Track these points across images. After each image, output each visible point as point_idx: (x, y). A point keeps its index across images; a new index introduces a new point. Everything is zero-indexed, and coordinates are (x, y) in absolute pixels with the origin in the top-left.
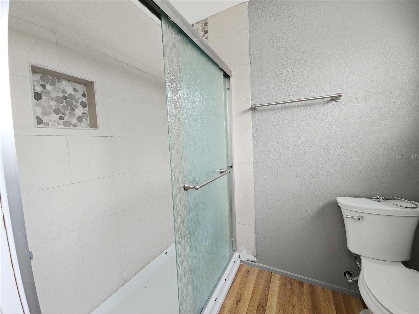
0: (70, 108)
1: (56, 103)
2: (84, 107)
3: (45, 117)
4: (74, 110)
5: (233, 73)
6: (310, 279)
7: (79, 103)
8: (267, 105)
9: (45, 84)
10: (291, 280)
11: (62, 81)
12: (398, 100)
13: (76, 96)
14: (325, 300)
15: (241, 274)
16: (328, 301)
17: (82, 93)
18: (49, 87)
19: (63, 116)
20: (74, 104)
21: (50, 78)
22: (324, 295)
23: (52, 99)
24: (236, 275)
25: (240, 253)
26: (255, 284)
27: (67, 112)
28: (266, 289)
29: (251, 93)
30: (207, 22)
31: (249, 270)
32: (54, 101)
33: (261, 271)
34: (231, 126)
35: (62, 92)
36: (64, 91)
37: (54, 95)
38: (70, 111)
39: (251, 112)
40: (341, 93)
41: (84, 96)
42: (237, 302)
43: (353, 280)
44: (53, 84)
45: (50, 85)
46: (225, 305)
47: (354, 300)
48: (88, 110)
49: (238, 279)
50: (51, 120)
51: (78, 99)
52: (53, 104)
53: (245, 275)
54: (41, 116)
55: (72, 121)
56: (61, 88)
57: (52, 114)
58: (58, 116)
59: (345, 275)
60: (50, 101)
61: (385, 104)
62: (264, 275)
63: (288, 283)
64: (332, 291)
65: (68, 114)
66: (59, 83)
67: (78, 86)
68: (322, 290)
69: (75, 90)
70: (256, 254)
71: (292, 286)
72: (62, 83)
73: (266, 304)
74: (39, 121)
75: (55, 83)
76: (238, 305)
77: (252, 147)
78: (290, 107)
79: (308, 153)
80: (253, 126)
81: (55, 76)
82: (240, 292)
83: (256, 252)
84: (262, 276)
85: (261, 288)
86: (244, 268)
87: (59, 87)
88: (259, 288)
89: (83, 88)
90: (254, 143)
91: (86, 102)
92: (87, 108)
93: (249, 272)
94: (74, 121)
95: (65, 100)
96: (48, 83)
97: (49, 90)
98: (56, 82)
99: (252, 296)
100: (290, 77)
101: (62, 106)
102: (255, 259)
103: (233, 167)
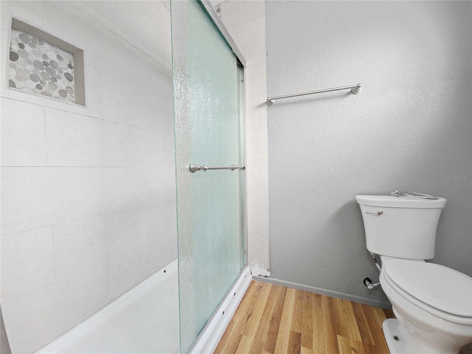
0: (51, 77)
1: (34, 68)
2: (70, 80)
3: (19, 82)
4: (56, 81)
5: (247, 64)
6: (328, 291)
7: (63, 74)
8: (284, 98)
9: (23, 43)
10: (308, 294)
11: (44, 44)
12: (415, 92)
13: (60, 64)
14: (344, 311)
15: (252, 290)
16: (347, 311)
17: (68, 63)
18: (27, 48)
19: (42, 85)
20: (57, 73)
21: (31, 38)
22: (343, 306)
23: (30, 63)
24: (247, 291)
25: (252, 268)
26: (268, 299)
27: (47, 82)
28: (281, 303)
29: (267, 86)
30: (220, 8)
31: (262, 285)
32: (32, 65)
33: (275, 286)
34: (244, 122)
35: (42, 56)
36: (45, 56)
37: (32, 58)
38: (51, 80)
39: (267, 106)
40: (359, 84)
41: (70, 66)
42: (248, 317)
43: (374, 286)
44: (32, 45)
45: (29, 45)
46: (234, 320)
47: (375, 310)
48: (75, 84)
49: (250, 295)
50: (26, 87)
51: (62, 69)
52: (30, 68)
53: (257, 291)
54: (14, 80)
55: (53, 94)
56: (42, 52)
57: (28, 79)
58: (35, 84)
59: (365, 282)
60: (27, 64)
61: (402, 96)
62: (278, 290)
63: (304, 297)
64: (351, 302)
65: (48, 84)
66: (40, 46)
67: (62, 54)
68: (341, 301)
69: (59, 57)
70: (270, 267)
71: (309, 298)
72: (44, 46)
73: (281, 317)
74: (12, 84)
75: (35, 45)
76: (249, 320)
77: (267, 145)
78: (308, 101)
79: (326, 150)
80: (268, 122)
81: (37, 37)
82: (251, 306)
83: (270, 265)
84: (276, 291)
85: (275, 303)
86: (256, 284)
87: (39, 50)
88: (273, 303)
89: (69, 58)
90: (269, 141)
91: (73, 75)
92: (73, 82)
93: (262, 288)
94: (56, 93)
95: (45, 67)
96: (27, 43)
97: (28, 51)
98: (37, 43)
99: (265, 310)
100: (308, 68)
101: (41, 72)
102: (268, 274)
103: (246, 168)
